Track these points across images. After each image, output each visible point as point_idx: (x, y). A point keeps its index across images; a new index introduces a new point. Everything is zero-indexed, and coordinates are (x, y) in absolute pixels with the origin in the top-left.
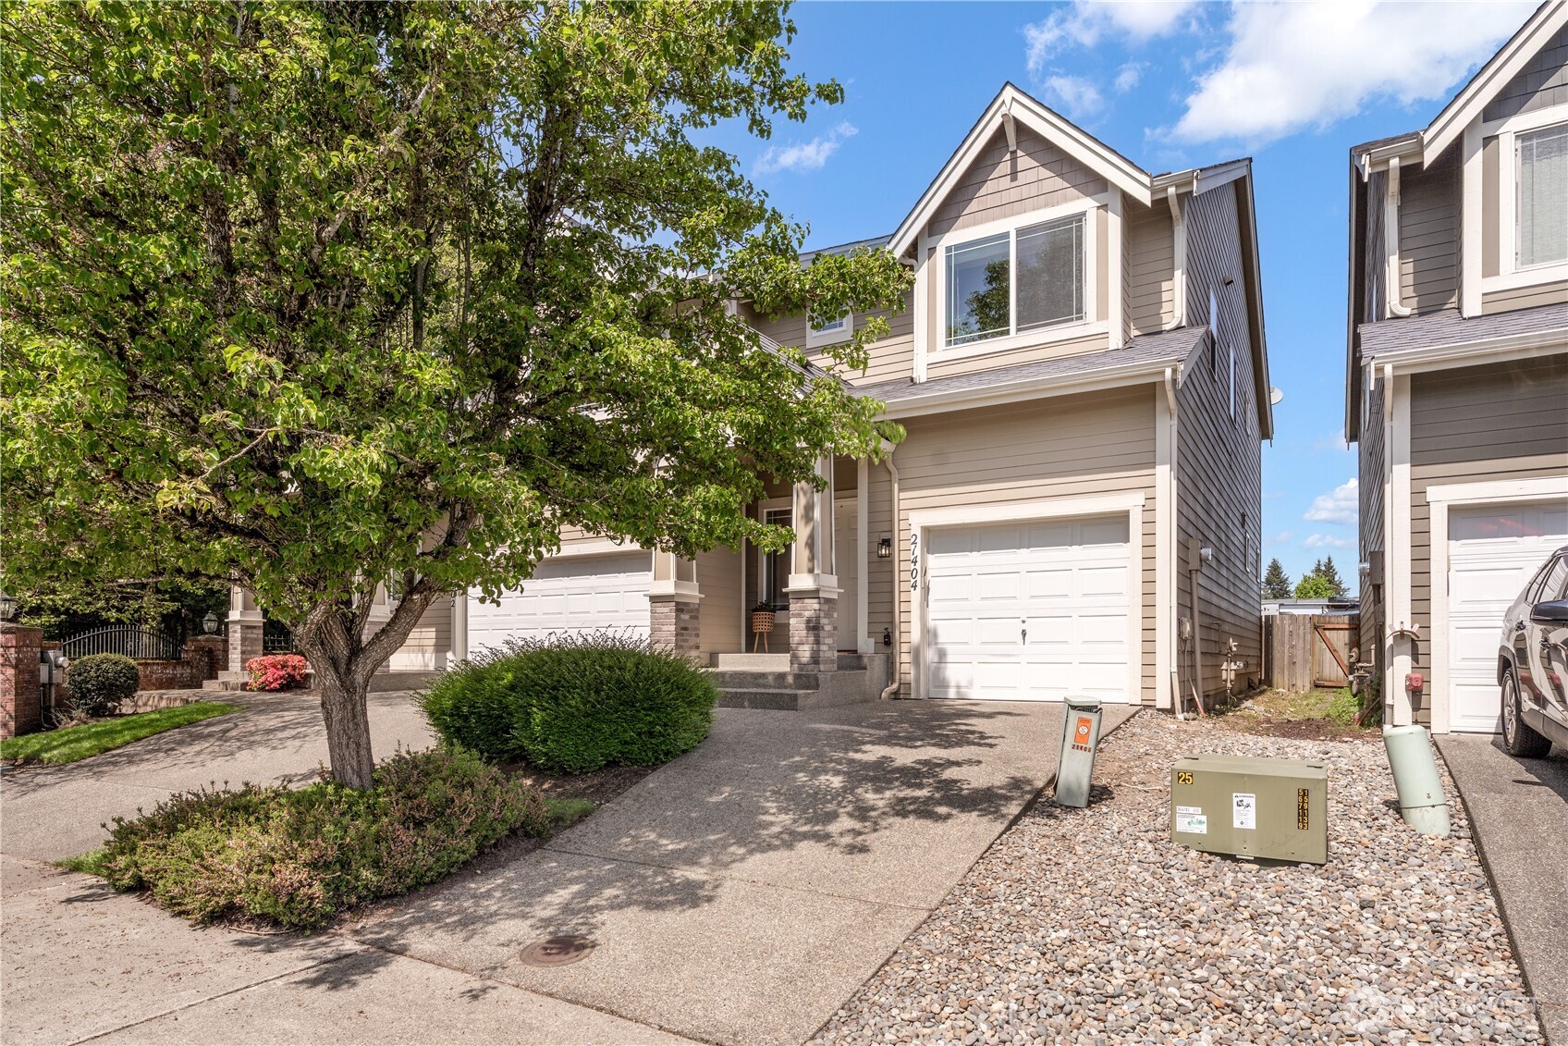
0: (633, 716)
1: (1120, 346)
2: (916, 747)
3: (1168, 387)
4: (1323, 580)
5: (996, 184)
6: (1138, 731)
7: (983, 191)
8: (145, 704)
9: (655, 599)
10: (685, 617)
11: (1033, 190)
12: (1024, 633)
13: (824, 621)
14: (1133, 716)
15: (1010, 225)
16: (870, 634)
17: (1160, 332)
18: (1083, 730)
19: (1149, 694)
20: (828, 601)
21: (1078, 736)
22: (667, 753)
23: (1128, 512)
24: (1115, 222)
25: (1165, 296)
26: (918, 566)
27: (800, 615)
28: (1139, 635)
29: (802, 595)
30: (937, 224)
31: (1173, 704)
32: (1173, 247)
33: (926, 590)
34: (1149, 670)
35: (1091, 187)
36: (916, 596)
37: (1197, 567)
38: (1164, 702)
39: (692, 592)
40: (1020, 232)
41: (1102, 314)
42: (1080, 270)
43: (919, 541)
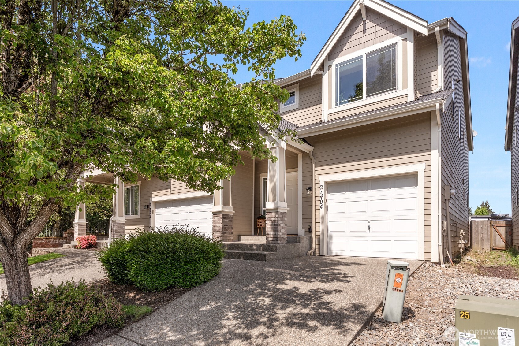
0: (179, 265)
1: (413, 100)
2: (311, 282)
3: (438, 113)
4: (485, 209)
5: (357, 35)
6: (424, 274)
7: (352, 39)
8: (38, 253)
9: (214, 213)
10: (227, 220)
11: (373, 36)
12: (369, 227)
13: (280, 222)
14: (421, 266)
15: (363, 52)
16: (303, 228)
17: (431, 94)
18: (399, 280)
19: (428, 255)
20: (282, 213)
21: (395, 283)
22: (196, 283)
23: (417, 172)
24: (410, 46)
25: (433, 78)
26: (323, 199)
27: (270, 220)
28: (423, 228)
29: (271, 211)
30: (332, 55)
31: (440, 260)
32: (437, 56)
33: (327, 209)
34: (428, 244)
35: (399, 31)
36: (322, 212)
37: (449, 198)
38: (435, 259)
39: (229, 210)
40: (368, 55)
41: (405, 86)
42: (394, 68)
43: (323, 188)
